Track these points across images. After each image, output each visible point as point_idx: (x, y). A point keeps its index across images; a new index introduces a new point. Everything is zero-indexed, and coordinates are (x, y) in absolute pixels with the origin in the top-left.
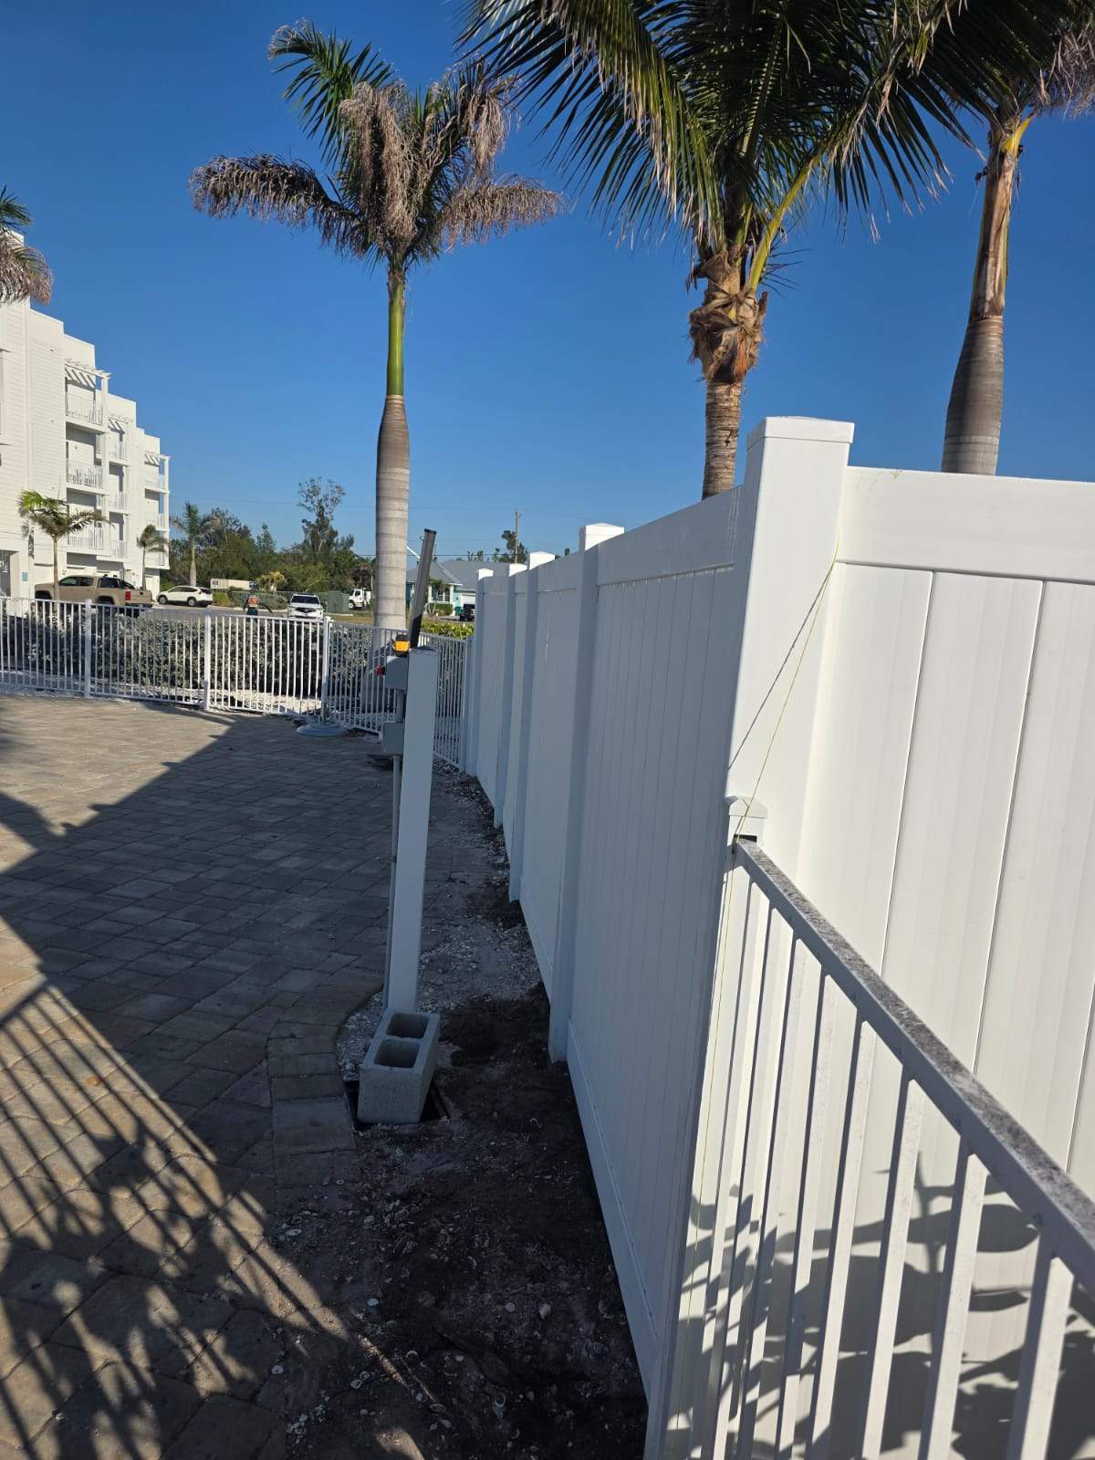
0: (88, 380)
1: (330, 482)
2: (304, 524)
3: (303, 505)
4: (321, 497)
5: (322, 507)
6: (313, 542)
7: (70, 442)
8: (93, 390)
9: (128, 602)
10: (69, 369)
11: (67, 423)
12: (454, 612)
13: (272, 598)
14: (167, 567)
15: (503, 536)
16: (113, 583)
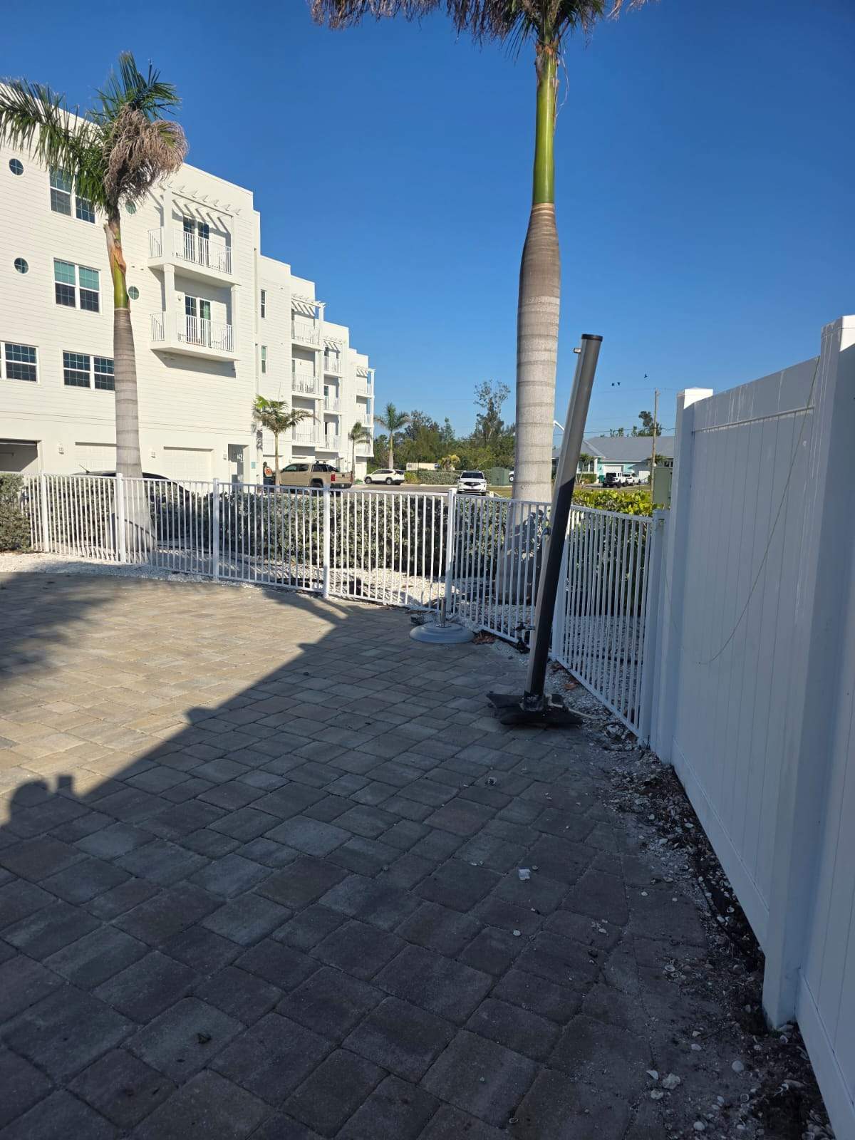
0: (309, 310)
1: (499, 383)
2: (479, 418)
3: (478, 403)
4: (491, 395)
5: (492, 403)
6: (485, 431)
7: (298, 361)
8: (313, 318)
9: (333, 482)
10: (296, 303)
11: (293, 345)
12: (598, 480)
13: (449, 475)
14: (372, 455)
15: (640, 416)
16: (324, 468)
